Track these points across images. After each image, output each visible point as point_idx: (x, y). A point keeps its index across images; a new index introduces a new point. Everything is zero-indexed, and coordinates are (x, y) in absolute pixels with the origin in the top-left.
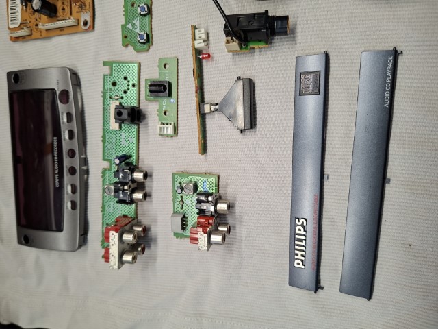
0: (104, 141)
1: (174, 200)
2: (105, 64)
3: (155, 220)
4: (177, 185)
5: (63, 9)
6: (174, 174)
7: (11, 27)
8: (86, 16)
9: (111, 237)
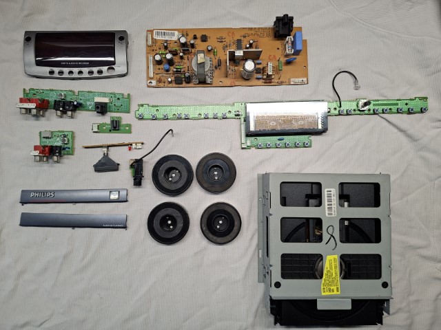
0: (89, 92)
1: (59, 131)
2: (129, 95)
3: (48, 120)
4: (66, 133)
5: (159, 69)
6: (72, 132)
7: (154, 31)
8: (154, 83)
9: (33, 104)
